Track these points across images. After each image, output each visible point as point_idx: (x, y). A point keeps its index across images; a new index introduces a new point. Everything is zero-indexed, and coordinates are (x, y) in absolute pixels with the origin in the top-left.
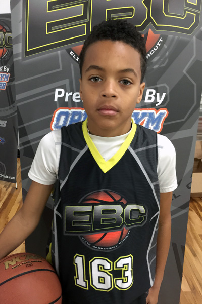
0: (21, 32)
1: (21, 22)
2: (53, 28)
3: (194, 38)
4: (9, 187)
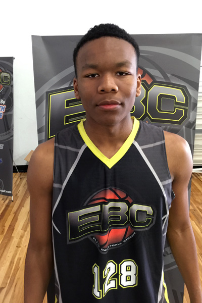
1: (45, 117)
4: (6, 200)
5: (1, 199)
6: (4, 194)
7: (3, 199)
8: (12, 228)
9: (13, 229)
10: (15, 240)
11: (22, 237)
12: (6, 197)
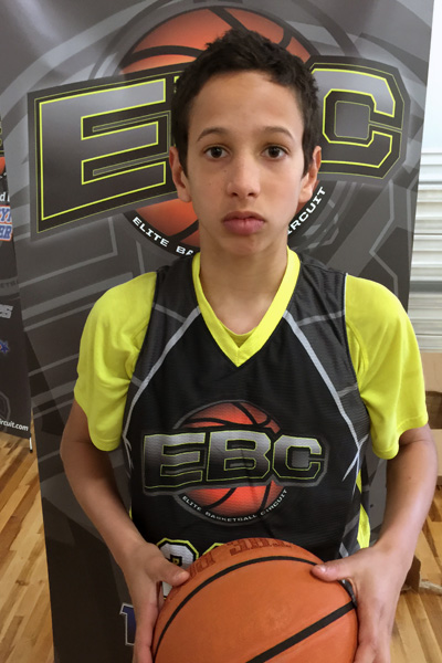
0: (27, 182)
1: (28, 163)
2: (95, 172)
3: (391, 184)
4: (16, 447)
5: (5, 443)
6: (11, 431)
7: (8, 445)
8: (15, 525)
9: (18, 530)
10: (17, 563)
11: (35, 554)
12: (16, 439)
